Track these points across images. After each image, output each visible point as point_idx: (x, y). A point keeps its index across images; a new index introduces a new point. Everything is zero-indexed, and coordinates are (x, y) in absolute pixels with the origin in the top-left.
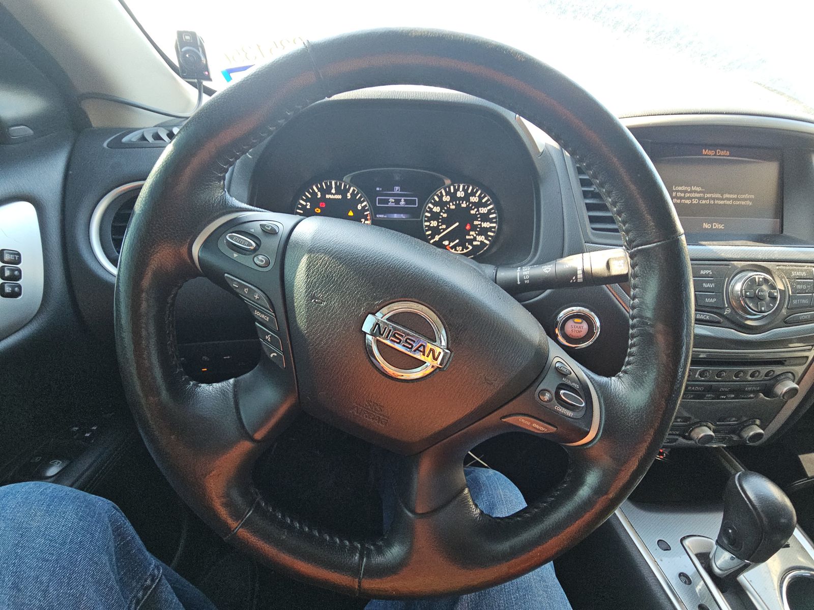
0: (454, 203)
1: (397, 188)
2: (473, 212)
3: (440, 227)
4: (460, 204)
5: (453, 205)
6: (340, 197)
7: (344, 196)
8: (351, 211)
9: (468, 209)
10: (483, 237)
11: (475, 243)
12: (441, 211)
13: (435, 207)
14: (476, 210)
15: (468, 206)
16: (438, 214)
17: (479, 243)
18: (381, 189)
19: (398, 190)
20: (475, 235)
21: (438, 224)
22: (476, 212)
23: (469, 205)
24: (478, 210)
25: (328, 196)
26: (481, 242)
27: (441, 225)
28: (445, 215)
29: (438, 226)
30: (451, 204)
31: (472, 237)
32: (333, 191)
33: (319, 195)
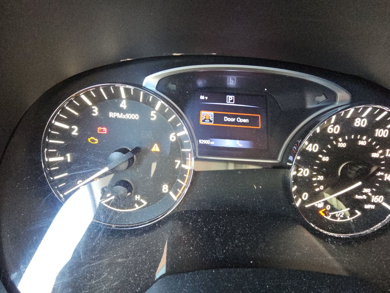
0: (346, 138)
1: (230, 98)
2: (375, 155)
3: (314, 179)
4: (356, 140)
5: (344, 141)
6: (135, 117)
7: (145, 116)
8: (156, 145)
9: (370, 148)
10: (382, 197)
11: (367, 207)
12: (320, 152)
13: (311, 145)
14: (381, 151)
15: (369, 144)
16: (314, 156)
17: (373, 207)
18: (207, 98)
19: (232, 101)
20: (370, 194)
21: (311, 173)
22: (381, 155)
23: (372, 141)
24: (384, 153)
25: (112, 115)
26: (378, 205)
27: (316, 176)
28: (326, 159)
29: (311, 176)
30: (340, 140)
31: (365, 197)
32: (123, 105)
33: (96, 111)
